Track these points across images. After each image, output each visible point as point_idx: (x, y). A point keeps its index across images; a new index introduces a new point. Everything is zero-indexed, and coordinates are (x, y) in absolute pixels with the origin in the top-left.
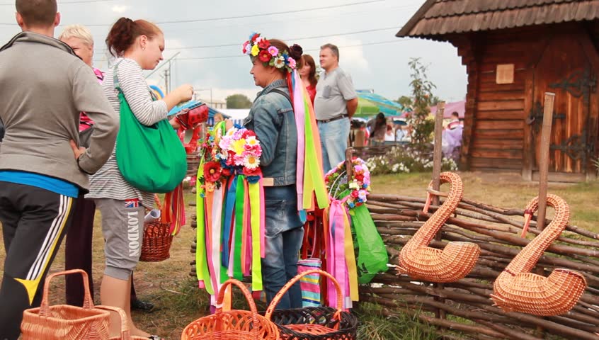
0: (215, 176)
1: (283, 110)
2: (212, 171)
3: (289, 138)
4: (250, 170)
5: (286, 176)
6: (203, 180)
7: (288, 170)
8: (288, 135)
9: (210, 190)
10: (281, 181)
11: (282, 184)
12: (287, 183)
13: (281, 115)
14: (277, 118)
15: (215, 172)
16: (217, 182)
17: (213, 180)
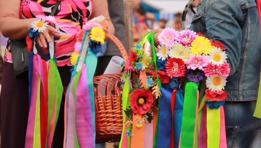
0: (145, 107)
1: (248, 5)
2: (141, 101)
3: (249, 41)
4: (214, 94)
5: (241, 89)
6: (129, 113)
7: (244, 81)
8: (249, 38)
9: (139, 126)
10: (234, 95)
11: (235, 100)
12: (241, 99)
13: (245, 11)
14: (241, 15)
15: (146, 102)
16: (148, 114)
17: (143, 112)
